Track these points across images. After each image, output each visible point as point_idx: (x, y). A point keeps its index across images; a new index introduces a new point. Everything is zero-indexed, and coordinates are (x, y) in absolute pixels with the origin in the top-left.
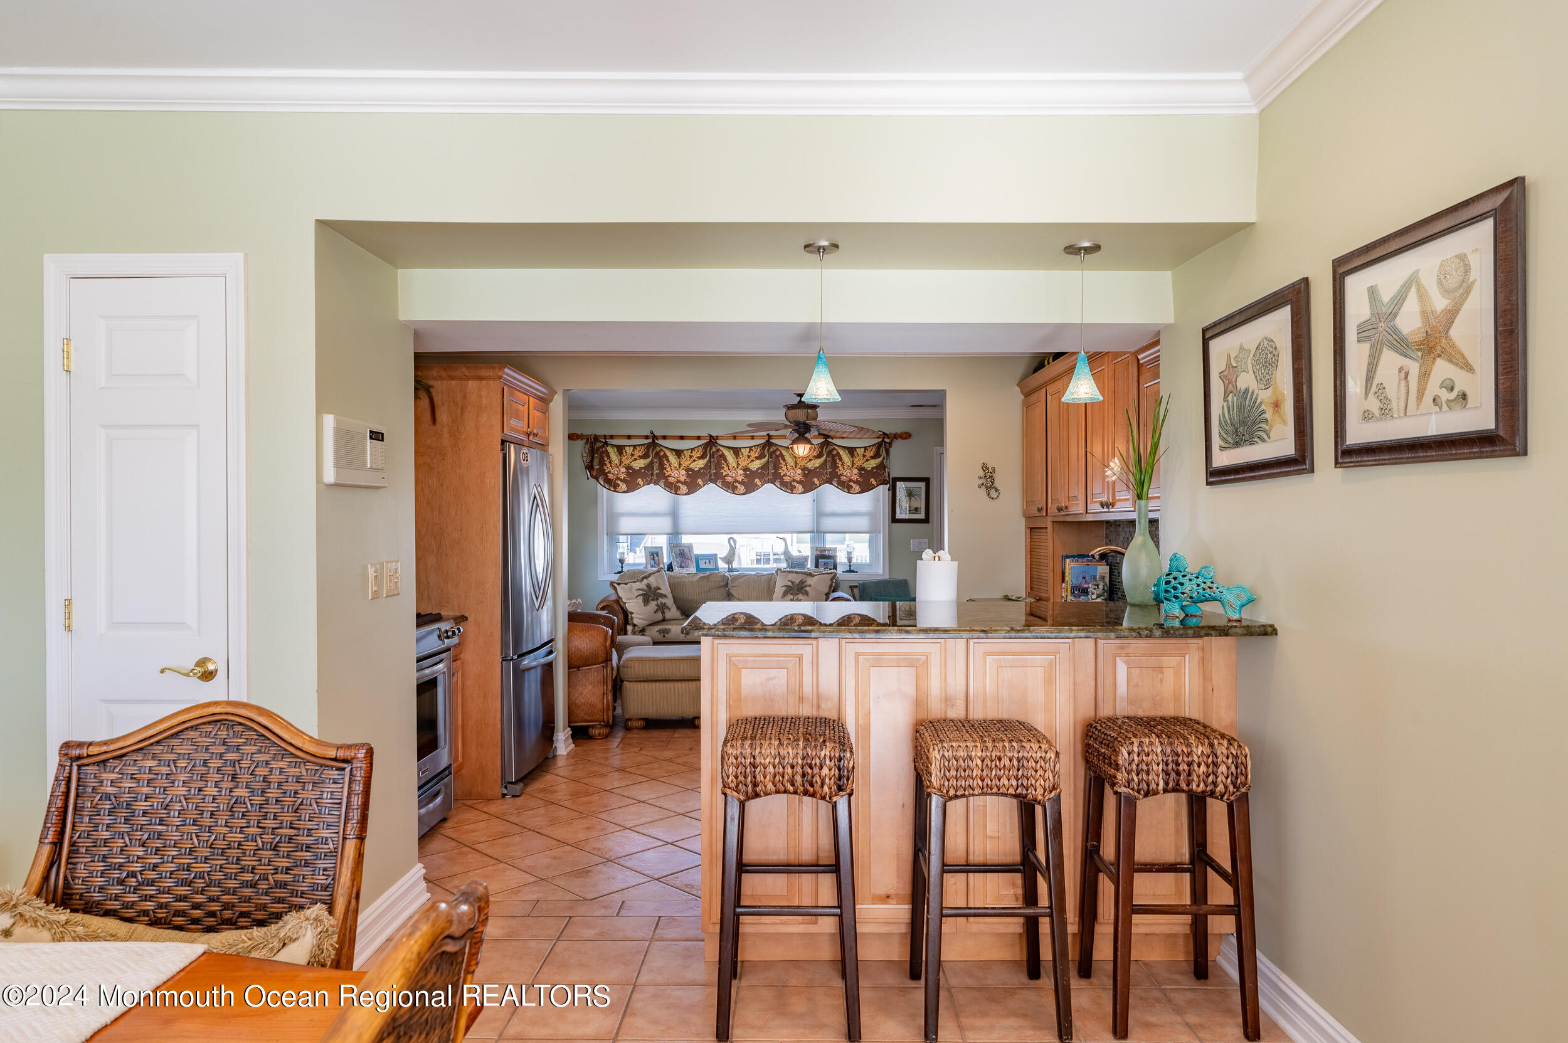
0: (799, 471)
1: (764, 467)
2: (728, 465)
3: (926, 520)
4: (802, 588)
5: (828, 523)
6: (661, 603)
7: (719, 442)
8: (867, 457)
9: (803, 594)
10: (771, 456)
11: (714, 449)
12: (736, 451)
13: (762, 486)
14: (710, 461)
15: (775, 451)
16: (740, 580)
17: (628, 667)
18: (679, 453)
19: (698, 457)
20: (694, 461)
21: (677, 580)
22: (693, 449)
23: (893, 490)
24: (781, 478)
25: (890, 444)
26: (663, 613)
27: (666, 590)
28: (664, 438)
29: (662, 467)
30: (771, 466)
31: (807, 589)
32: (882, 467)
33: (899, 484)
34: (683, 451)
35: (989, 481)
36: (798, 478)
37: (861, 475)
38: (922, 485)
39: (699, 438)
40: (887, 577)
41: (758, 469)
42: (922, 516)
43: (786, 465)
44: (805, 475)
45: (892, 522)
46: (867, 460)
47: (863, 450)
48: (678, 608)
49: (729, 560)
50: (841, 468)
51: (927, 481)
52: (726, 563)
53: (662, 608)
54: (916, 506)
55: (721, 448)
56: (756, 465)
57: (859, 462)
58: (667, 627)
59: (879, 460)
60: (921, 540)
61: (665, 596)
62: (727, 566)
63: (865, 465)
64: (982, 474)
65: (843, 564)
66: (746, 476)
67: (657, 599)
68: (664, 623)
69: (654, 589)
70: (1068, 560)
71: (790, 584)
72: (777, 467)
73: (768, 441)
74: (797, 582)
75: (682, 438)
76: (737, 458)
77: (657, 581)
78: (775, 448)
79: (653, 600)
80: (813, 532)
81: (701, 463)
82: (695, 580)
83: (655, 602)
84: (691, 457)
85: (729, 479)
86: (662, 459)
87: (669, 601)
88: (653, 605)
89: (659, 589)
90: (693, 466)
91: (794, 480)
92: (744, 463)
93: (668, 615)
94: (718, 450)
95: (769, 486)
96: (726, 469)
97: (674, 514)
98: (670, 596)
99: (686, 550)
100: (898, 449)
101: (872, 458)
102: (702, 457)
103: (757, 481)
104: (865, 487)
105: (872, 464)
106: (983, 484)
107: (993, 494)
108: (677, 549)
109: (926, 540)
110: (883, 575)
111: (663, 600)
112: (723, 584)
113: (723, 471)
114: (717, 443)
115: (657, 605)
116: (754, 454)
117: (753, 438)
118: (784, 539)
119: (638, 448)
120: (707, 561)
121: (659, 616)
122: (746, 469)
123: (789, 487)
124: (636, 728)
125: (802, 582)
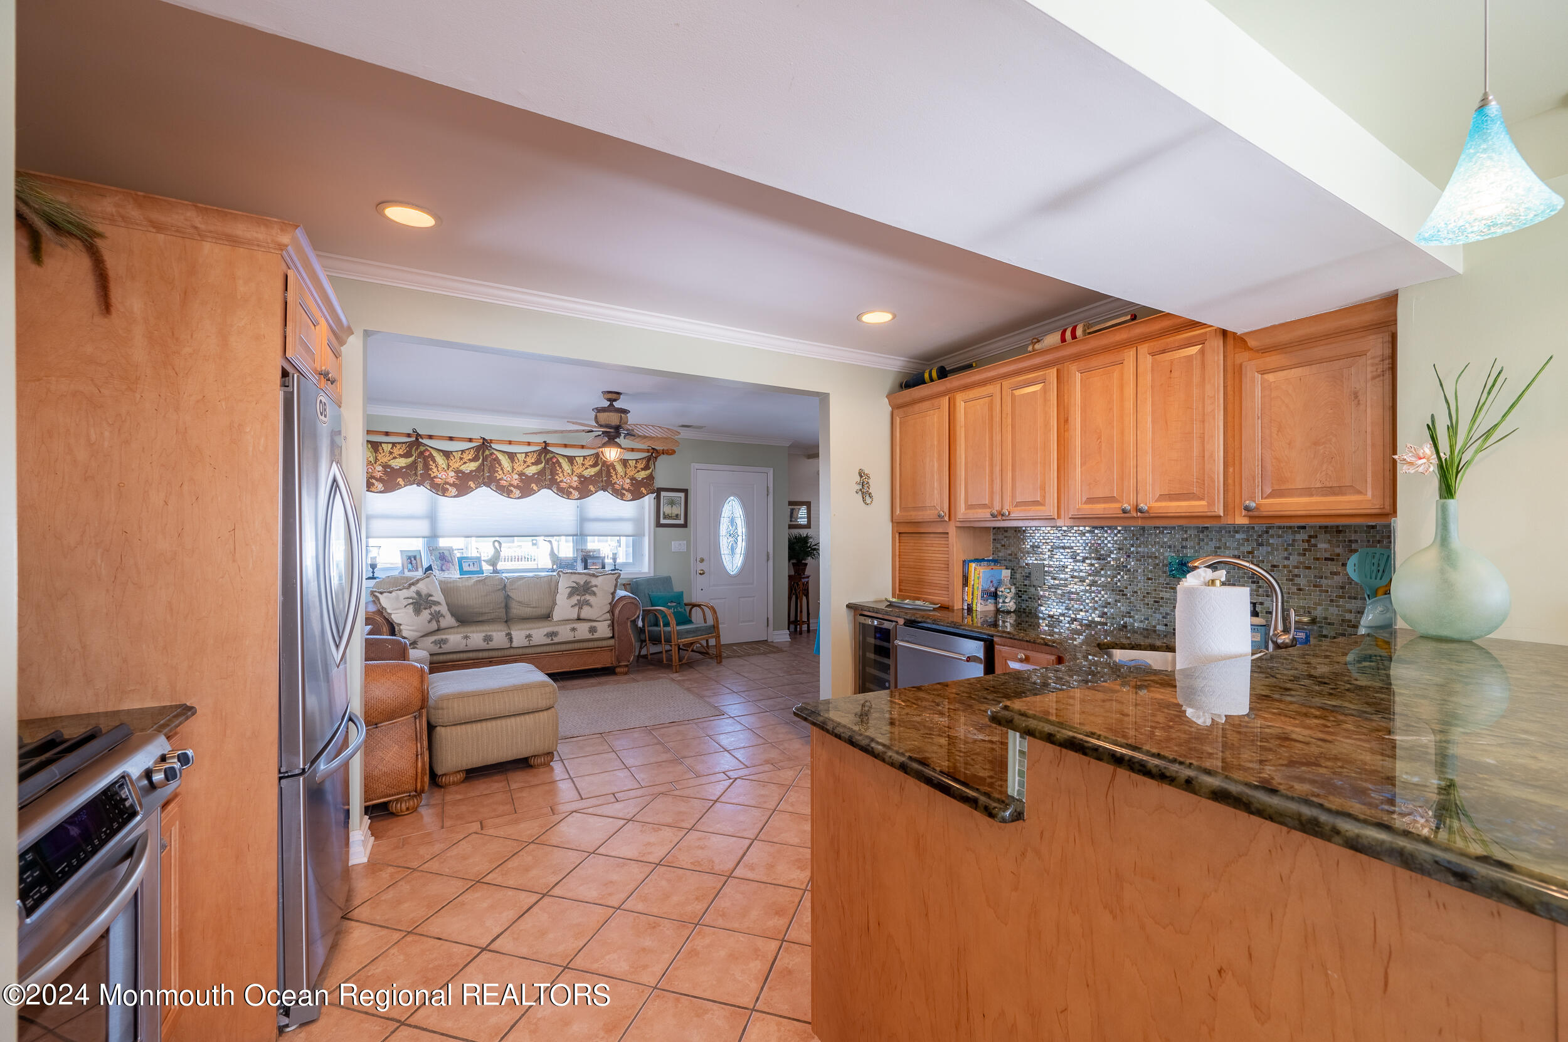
0: (576, 478)
1: (541, 473)
2: (502, 469)
3: (685, 525)
4: (588, 589)
5: (591, 527)
6: (435, 611)
7: (493, 446)
8: (638, 469)
9: (590, 594)
10: (547, 462)
11: (487, 452)
12: (512, 456)
13: (539, 491)
14: (482, 464)
15: (551, 458)
16: (519, 583)
17: (442, 709)
18: (447, 454)
19: (469, 460)
20: (465, 463)
21: (449, 585)
22: (463, 451)
23: (658, 498)
24: (558, 484)
25: (656, 458)
26: (438, 621)
27: (438, 596)
28: (430, 437)
29: (427, 467)
30: (548, 472)
31: (594, 589)
32: (651, 477)
33: (663, 494)
34: (451, 452)
35: (864, 490)
36: (575, 484)
37: (632, 485)
38: (682, 495)
39: (470, 440)
40: (652, 574)
41: (534, 474)
42: (682, 522)
43: (562, 472)
44: (581, 483)
45: (657, 527)
46: (638, 471)
47: (634, 462)
48: (453, 615)
49: (493, 562)
50: (614, 477)
51: (686, 491)
52: (490, 565)
53: (436, 616)
54: (676, 513)
55: (495, 452)
56: (532, 470)
57: (631, 472)
58: (444, 637)
59: (648, 472)
60: (681, 542)
61: (439, 603)
62: (491, 568)
63: (636, 476)
64: (858, 479)
65: (609, 564)
66: (521, 480)
67: (430, 607)
68: (439, 632)
69: (426, 595)
70: (973, 565)
71: (575, 585)
72: (553, 473)
73: (545, 448)
74: (582, 583)
75: (451, 439)
76: (512, 463)
77: (428, 588)
78: (552, 455)
79: (425, 609)
80: (576, 535)
81: (473, 466)
82: (470, 584)
83: (428, 611)
84: (461, 459)
85: (503, 483)
86: (426, 459)
87: (444, 609)
88: (426, 614)
89: (431, 596)
90: (463, 468)
91: (571, 487)
92: (519, 468)
93: (444, 623)
94: (492, 454)
95: (545, 492)
96: (501, 472)
97: (432, 517)
98: (443, 602)
99: (447, 553)
100: (662, 462)
101: (643, 469)
102: (474, 459)
103: (534, 486)
104: (637, 496)
105: (642, 475)
106: (861, 490)
107: (868, 500)
108: (437, 553)
109: (685, 542)
110: (649, 573)
111: (437, 608)
112: (500, 587)
113: (496, 474)
114: (491, 446)
115: (430, 614)
116: (530, 460)
117: (529, 444)
118: (550, 542)
119: (398, 446)
120: (471, 564)
121: (434, 626)
122: (521, 474)
123: (565, 493)
124: (454, 783)
125: (587, 583)
